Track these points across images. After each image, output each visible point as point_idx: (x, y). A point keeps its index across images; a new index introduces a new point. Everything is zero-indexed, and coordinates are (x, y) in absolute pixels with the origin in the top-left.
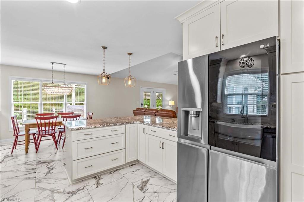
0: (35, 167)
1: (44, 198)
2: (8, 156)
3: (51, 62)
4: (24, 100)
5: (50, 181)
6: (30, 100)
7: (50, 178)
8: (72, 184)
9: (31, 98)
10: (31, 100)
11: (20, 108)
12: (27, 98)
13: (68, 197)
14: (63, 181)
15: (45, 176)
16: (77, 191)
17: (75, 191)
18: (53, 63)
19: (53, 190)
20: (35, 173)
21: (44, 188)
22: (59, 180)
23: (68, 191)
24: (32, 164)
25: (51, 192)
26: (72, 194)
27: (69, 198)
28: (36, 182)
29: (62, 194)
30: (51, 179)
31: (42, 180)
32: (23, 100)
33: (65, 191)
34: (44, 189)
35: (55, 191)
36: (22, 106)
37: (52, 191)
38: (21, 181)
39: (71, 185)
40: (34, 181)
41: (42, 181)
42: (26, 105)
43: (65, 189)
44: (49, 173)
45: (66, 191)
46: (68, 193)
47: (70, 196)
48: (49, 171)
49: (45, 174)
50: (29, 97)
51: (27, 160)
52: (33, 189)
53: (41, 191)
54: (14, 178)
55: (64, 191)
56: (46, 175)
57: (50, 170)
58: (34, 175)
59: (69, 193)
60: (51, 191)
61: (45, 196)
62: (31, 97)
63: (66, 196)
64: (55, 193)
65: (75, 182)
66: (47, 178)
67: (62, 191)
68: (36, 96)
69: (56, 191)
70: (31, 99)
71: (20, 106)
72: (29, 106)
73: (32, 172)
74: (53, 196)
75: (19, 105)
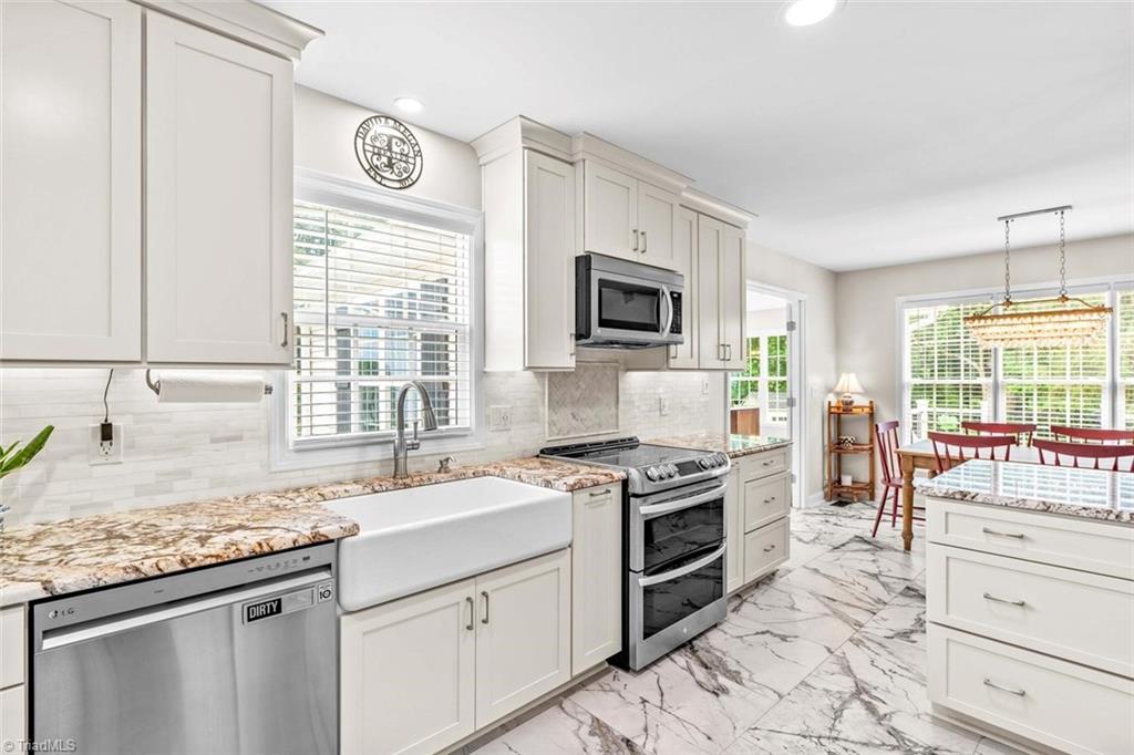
0: (886, 598)
1: (825, 690)
2: (862, 540)
3: (1000, 219)
4: (1039, 369)
5: (885, 662)
6: (1064, 369)
7: (891, 654)
8: (933, 717)
9: (1068, 361)
10: (1068, 372)
11: (1027, 400)
12: (1050, 362)
13: (878, 742)
14: (919, 686)
15: (888, 638)
16: (921, 749)
17: (916, 745)
18: (1007, 219)
19: (864, 690)
20: (875, 614)
21: (849, 667)
22: (910, 675)
23: (895, 727)
24: (893, 586)
25: (854, 690)
26: (897, 744)
27: (878, 746)
28: (851, 640)
29: (873, 720)
30: (891, 658)
31: (868, 643)
32: (1036, 372)
33: (890, 720)
34: (848, 671)
35: (865, 697)
36: (1032, 395)
37: (860, 690)
38: (827, 615)
39: (928, 719)
40: (848, 632)
41: (865, 646)
42: (1046, 390)
43: (893, 713)
44: (905, 635)
45: (893, 719)
46: (890, 733)
47: (884, 744)
48: (912, 632)
49: (891, 634)
50: (1059, 359)
51: (890, 570)
52: (829, 650)
53: (836, 668)
54: (821, 598)
55: (885, 715)
56: (892, 638)
57: (916, 631)
58: (862, 617)
59: (893, 732)
60: (857, 686)
61: (834, 688)
62: (1068, 356)
63: (877, 736)
64: (862, 701)
65: (947, 719)
66: (884, 647)
67: (882, 710)
68: (1087, 353)
69: (867, 698)
70: (1068, 367)
71: (1027, 395)
72: (1060, 393)
73: (869, 607)
74: (846, 705)
75: (1021, 390)
